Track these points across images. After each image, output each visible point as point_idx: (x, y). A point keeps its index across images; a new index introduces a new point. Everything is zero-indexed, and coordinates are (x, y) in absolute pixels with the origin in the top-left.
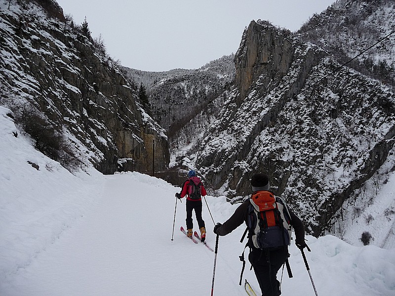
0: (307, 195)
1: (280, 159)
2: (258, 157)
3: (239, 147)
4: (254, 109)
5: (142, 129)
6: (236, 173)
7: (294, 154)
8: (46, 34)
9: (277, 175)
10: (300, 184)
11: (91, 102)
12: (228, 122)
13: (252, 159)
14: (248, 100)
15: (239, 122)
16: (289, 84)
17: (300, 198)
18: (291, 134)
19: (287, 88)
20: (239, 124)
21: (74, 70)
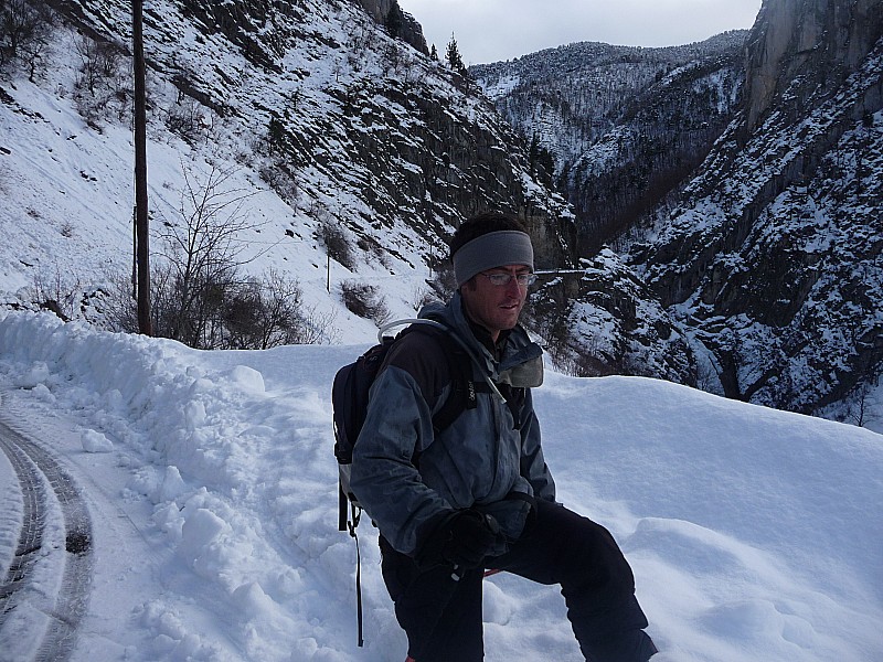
0: (842, 317)
1: (801, 249)
2: (761, 244)
3: (728, 228)
4: (770, 152)
5: (522, 208)
6: (716, 275)
7: (833, 238)
8: (379, 100)
9: (791, 278)
10: (834, 296)
11: (439, 181)
12: (716, 179)
13: (750, 249)
14: (762, 133)
15: (737, 178)
16: (858, 89)
17: (827, 322)
18: (840, 198)
19: (852, 100)
20: (735, 183)
21: (413, 142)
